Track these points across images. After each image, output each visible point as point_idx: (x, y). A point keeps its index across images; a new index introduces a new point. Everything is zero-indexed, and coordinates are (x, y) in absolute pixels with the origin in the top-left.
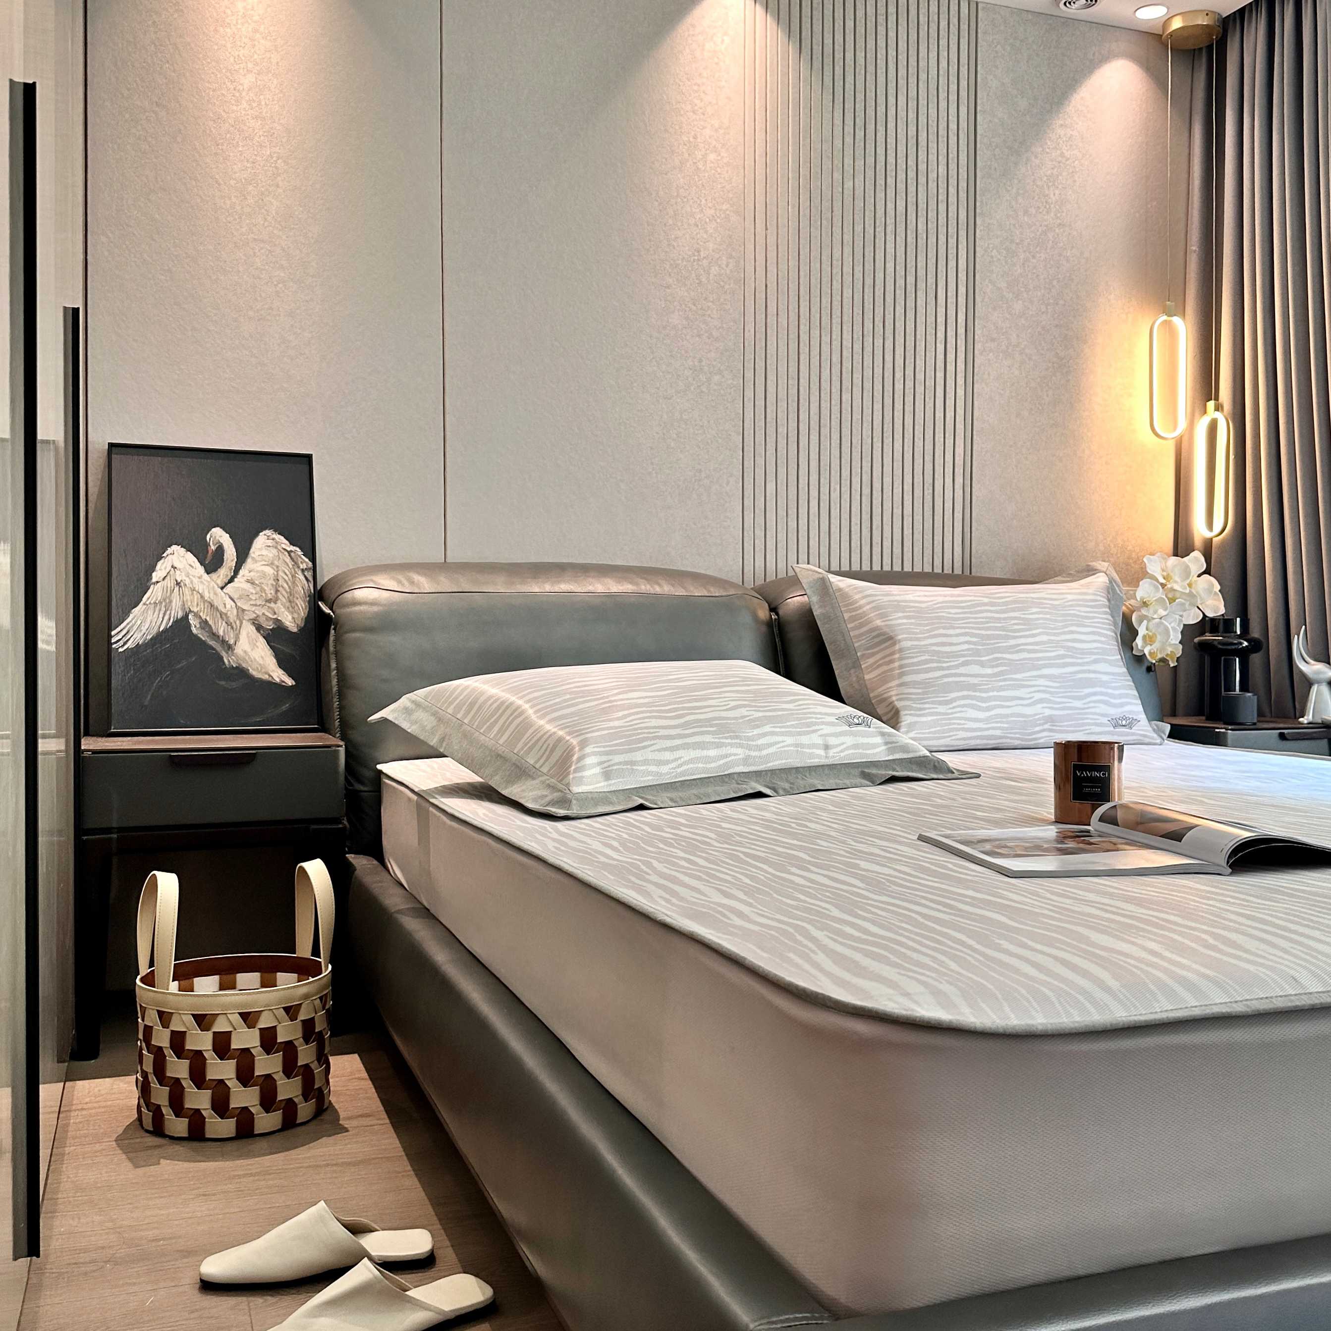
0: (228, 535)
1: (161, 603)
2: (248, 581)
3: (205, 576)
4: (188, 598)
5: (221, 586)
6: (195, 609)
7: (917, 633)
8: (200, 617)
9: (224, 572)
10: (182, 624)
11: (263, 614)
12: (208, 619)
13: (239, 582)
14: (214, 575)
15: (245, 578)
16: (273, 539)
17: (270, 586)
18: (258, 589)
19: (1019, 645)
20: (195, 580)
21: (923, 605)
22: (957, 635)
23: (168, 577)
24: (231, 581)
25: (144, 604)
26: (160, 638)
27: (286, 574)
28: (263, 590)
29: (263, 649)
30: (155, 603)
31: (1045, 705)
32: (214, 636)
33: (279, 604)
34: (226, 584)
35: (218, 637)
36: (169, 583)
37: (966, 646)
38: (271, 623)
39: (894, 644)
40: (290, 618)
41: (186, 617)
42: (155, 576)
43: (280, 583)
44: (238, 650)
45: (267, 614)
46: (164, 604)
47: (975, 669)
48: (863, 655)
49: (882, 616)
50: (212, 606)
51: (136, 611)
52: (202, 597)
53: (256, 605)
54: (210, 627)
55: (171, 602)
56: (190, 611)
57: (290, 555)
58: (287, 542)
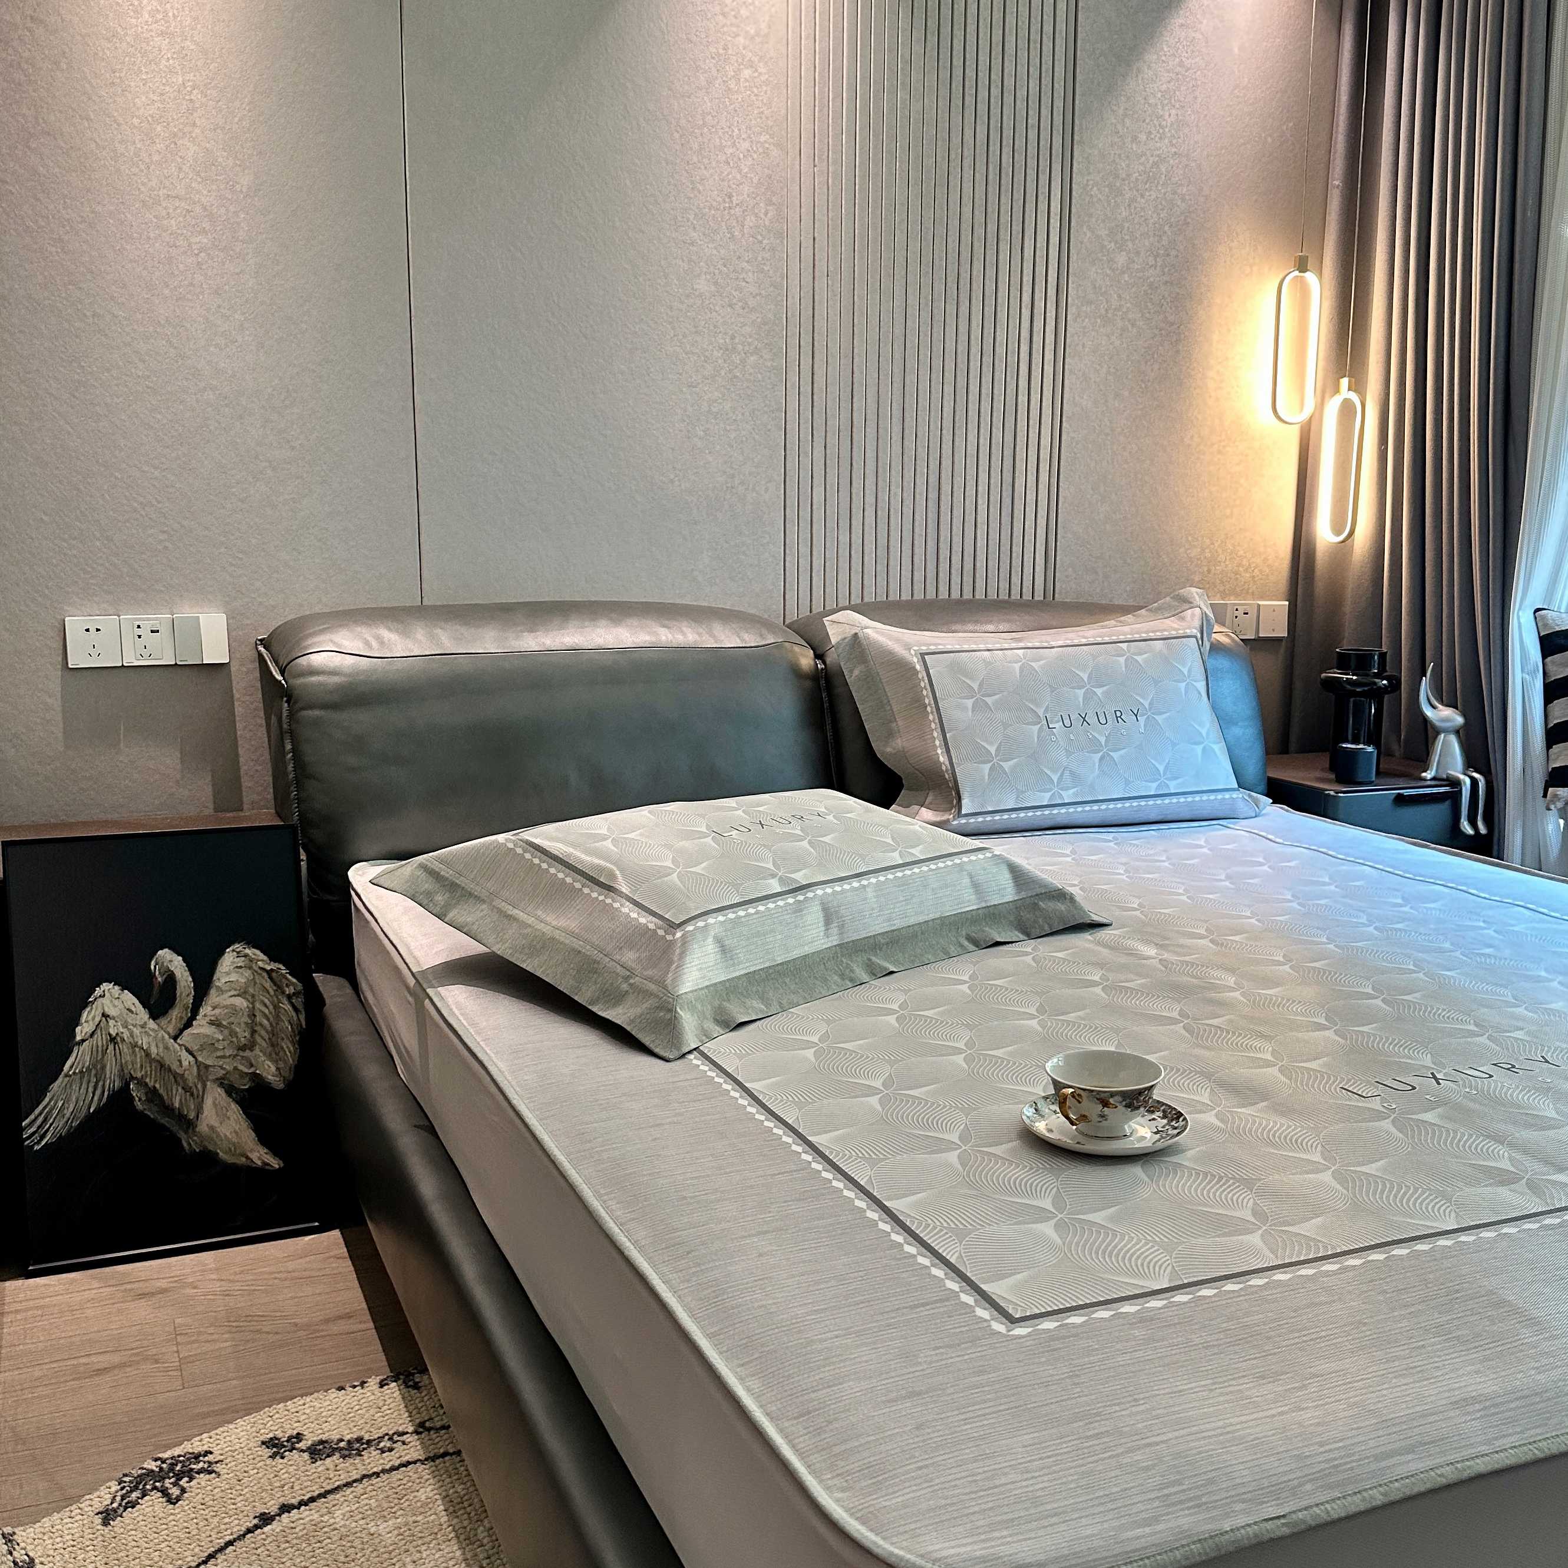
0: (180, 958)
1: (89, 1070)
2: (212, 1023)
3: (152, 1024)
4: (128, 1058)
5: (173, 1034)
6: (139, 1075)
8: (146, 1084)
9: (176, 1014)
10: (120, 1098)
11: (235, 1068)
12: (157, 1086)
13: (201, 1027)
14: (163, 1021)
15: (207, 1019)
16: (246, 956)
17: (243, 1025)
18: (226, 1032)
20: (137, 1031)
23: (99, 1031)
24: (188, 1024)
25: (67, 1076)
26: (92, 1123)
27: (265, 1005)
28: (233, 1033)
29: (237, 1121)
30: (81, 1072)
32: (167, 1109)
33: (257, 1051)
34: (181, 1031)
35: (173, 1110)
36: (99, 1040)
38: (247, 1079)
40: (273, 1069)
41: (125, 1089)
42: (80, 1033)
43: (258, 1019)
44: (203, 1127)
45: (241, 1067)
46: (93, 1072)
50: (161, 1065)
51: (55, 1086)
52: (148, 1054)
53: (223, 1057)
54: (160, 1096)
55: (103, 1068)
56: (132, 1078)
57: (271, 978)
58: (265, 958)
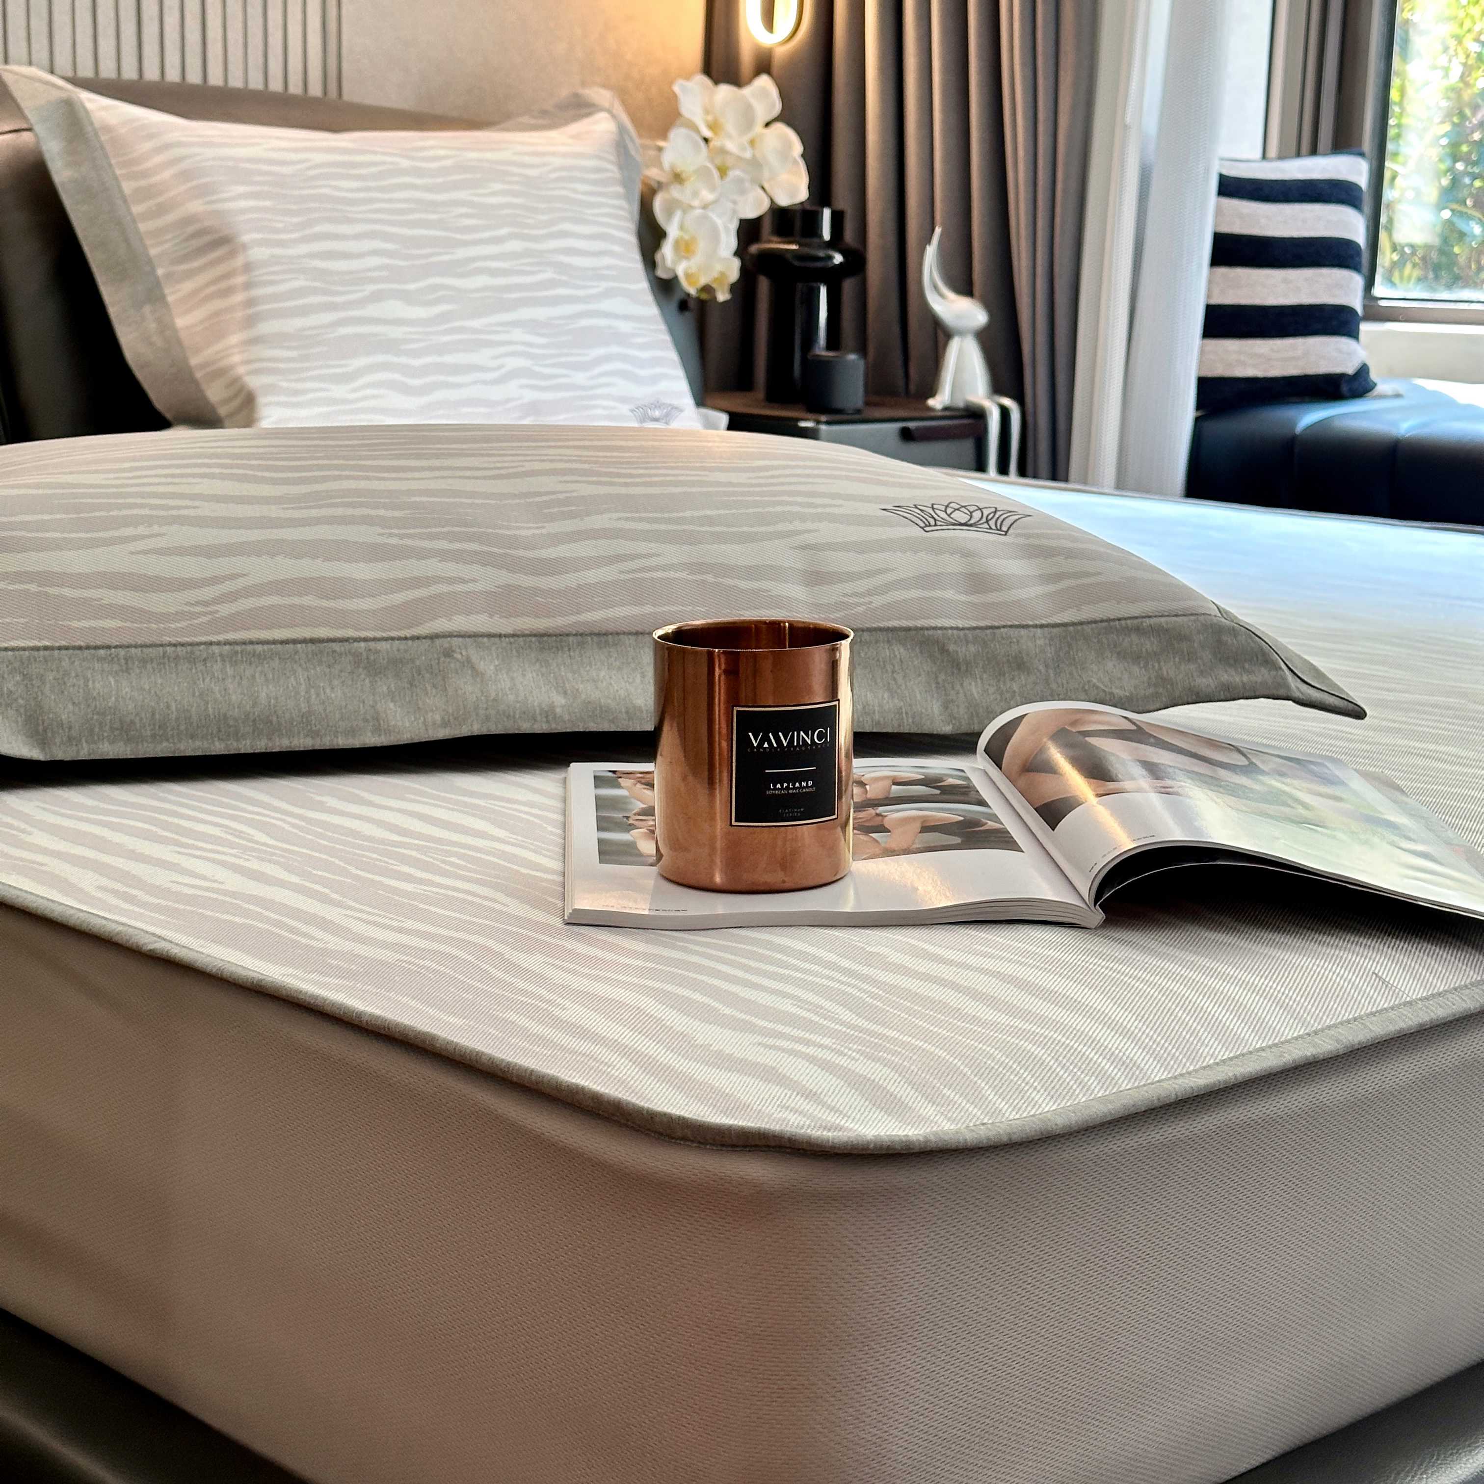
7: (277, 231)
19: (474, 259)
21: (285, 170)
22: (357, 237)
31: (524, 381)
37: (374, 261)
39: (232, 254)
47: (394, 308)
48: (169, 276)
49: (203, 191)
